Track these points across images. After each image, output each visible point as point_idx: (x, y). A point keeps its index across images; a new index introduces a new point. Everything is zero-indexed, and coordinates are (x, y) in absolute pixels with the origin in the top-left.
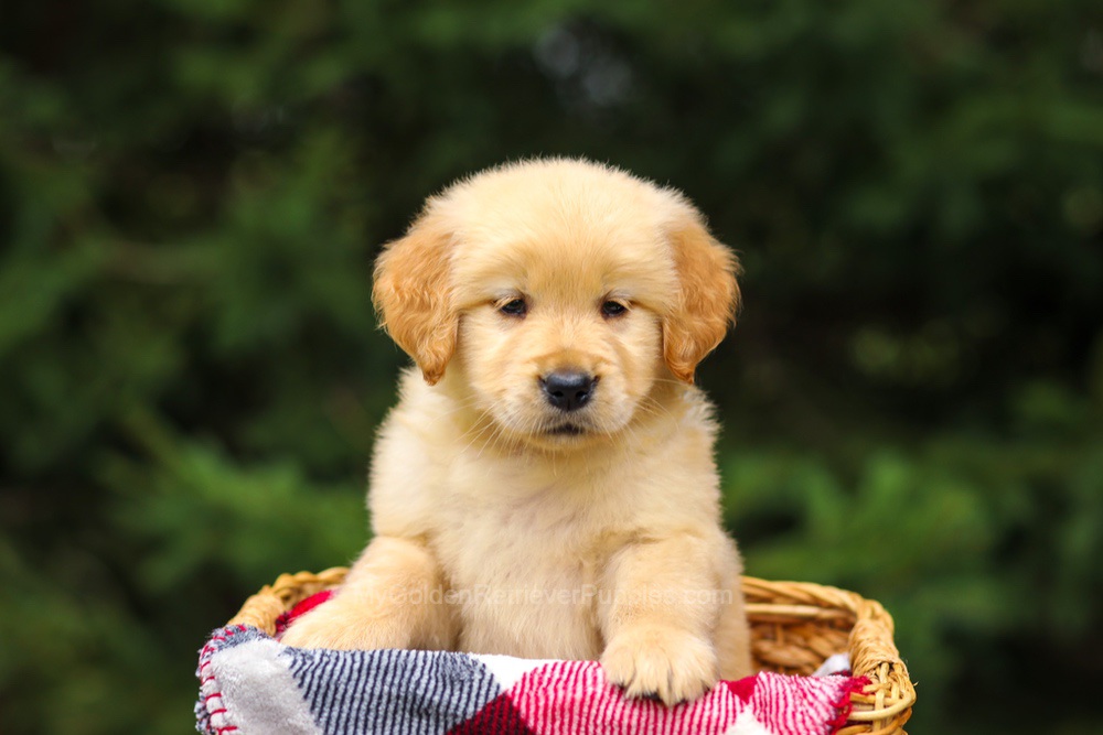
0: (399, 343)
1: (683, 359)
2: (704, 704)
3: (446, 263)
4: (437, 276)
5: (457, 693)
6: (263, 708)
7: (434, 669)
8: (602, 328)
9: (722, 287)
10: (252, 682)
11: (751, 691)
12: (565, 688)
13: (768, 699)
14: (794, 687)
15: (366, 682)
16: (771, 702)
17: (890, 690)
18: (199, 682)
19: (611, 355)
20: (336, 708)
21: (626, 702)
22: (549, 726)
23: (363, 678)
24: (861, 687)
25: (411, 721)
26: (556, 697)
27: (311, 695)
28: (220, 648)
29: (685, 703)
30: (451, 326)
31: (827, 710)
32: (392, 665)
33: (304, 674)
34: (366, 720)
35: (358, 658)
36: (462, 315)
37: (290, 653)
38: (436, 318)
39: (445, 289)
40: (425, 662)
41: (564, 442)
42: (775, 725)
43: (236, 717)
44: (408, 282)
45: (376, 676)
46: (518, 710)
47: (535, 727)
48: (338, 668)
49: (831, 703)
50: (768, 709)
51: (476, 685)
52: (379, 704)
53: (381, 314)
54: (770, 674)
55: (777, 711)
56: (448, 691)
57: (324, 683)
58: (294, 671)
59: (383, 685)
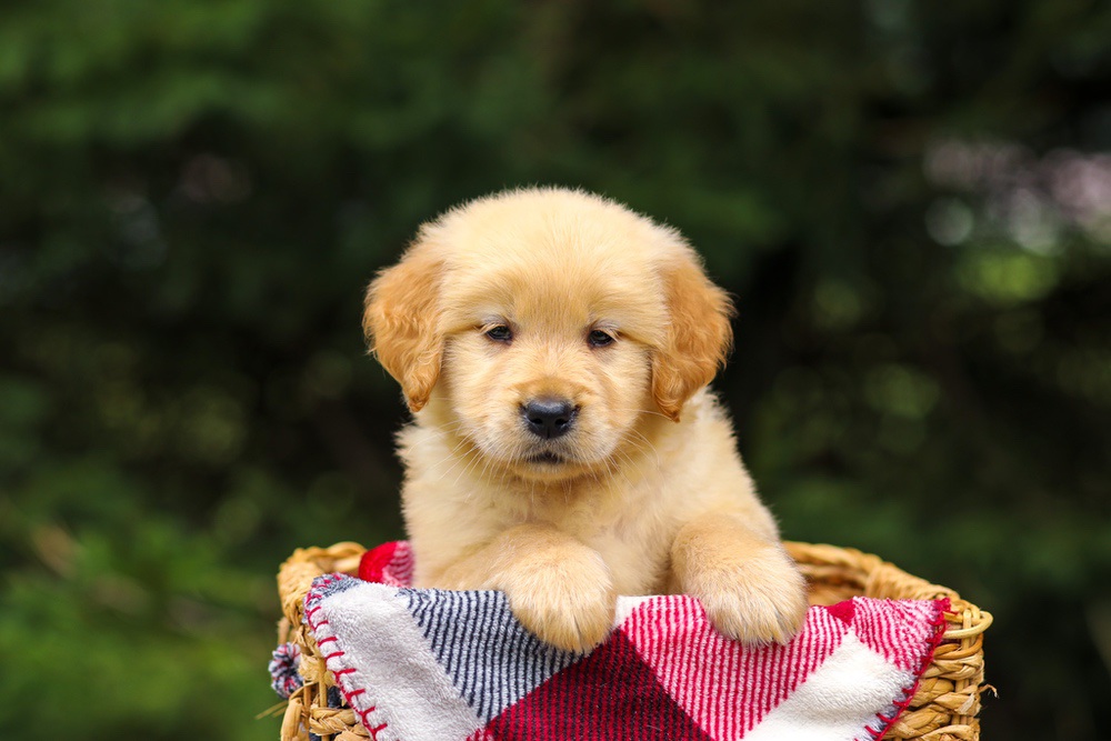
0: (388, 369)
1: (671, 395)
3: (436, 290)
4: (427, 302)
6: (384, 648)
8: (587, 358)
9: (715, 327)
10: (373, 625)
11: (853, 614)
12: (676, 620)
13: (870, 621)
14: (890, 609)
15: (484, 621)
16: (872, 622)
19: (593, 385)
20: (457, 646)
22: (662, 660)
23: (481, 616)
25: (526, 660)
26: (669, 629)
27: (432, 633)
30: (436, 351)
31: (926, 628)
33: (423, 612)
34: (485, 657)
35: (473, 597)
36: (449, 339)
38: (424, 343)
39: (433, 316)
41: (543, 470)
42: (880, 644)
43: (352, 658)
44: (398, 309)
45: (493, 614)
46: (633, 645)
47: (650, 660)
48: (456, 607)
49: (929, 621)
50: (870, 630)
52: (495, 643)
53: (371, 340)
55: (881, 631)
57: (444, 622)
58: (413, 610)
59: (500, 624)
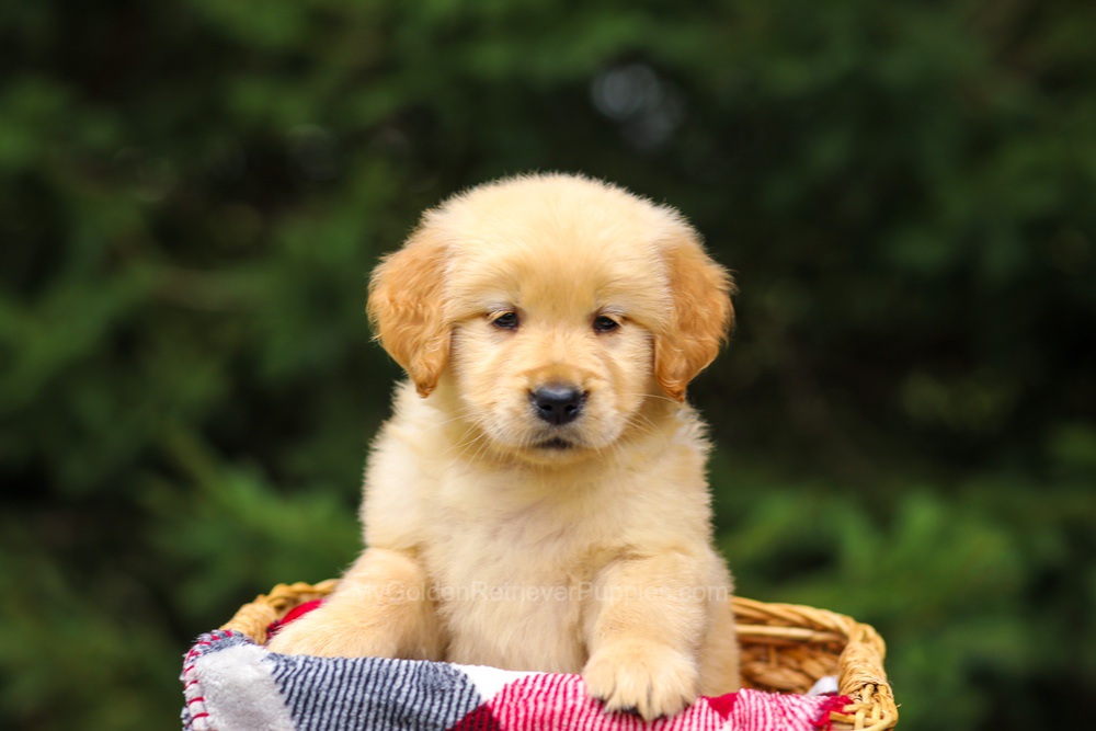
0: (393, 356)
1: (675, 376)
2: (684, 718)
3: (440, 276)
4: (432, 288)
5: (437, 703)
6: (244, 713)
7: (416, 678)
8: (593, 343)
9: (715, 305)
10: (234, 687)
11: (731, 708)
12: (545, 700)
13: (747, 716)
14: (774, 705)
15: (348, 689)
16: (750, 718)
17: (871, 710)
18: (182, 686)
19: (601, 370)
20: (317, 715)
21: (605, 715)
23: (345, 685)
24: (842, 706)
25: (392, 729)
26: (536, 709)
27: (293, 701)
28: (205, 652)
29: (664, 718)
30: (446, 336)
32: (374, 672)
33: (287, 680)
35: (340, 665)
36: (455, 327)
37: (272, 659)
40: (407, 670)
41: (552, 457)
43: (215, 719)
44: (403, 295)
45: (358, 683)
46: (497, 721)
48: (320, 674)
49: (810, 721)
50: (747, 726)
51: (457, 695)
52: (359, 712)
53: (375, 327)
54: (751, 691)
55: (756, 729)
56: (429, 701)
57: (305, 690)
58: (276, 676)
59: (364, 692)
